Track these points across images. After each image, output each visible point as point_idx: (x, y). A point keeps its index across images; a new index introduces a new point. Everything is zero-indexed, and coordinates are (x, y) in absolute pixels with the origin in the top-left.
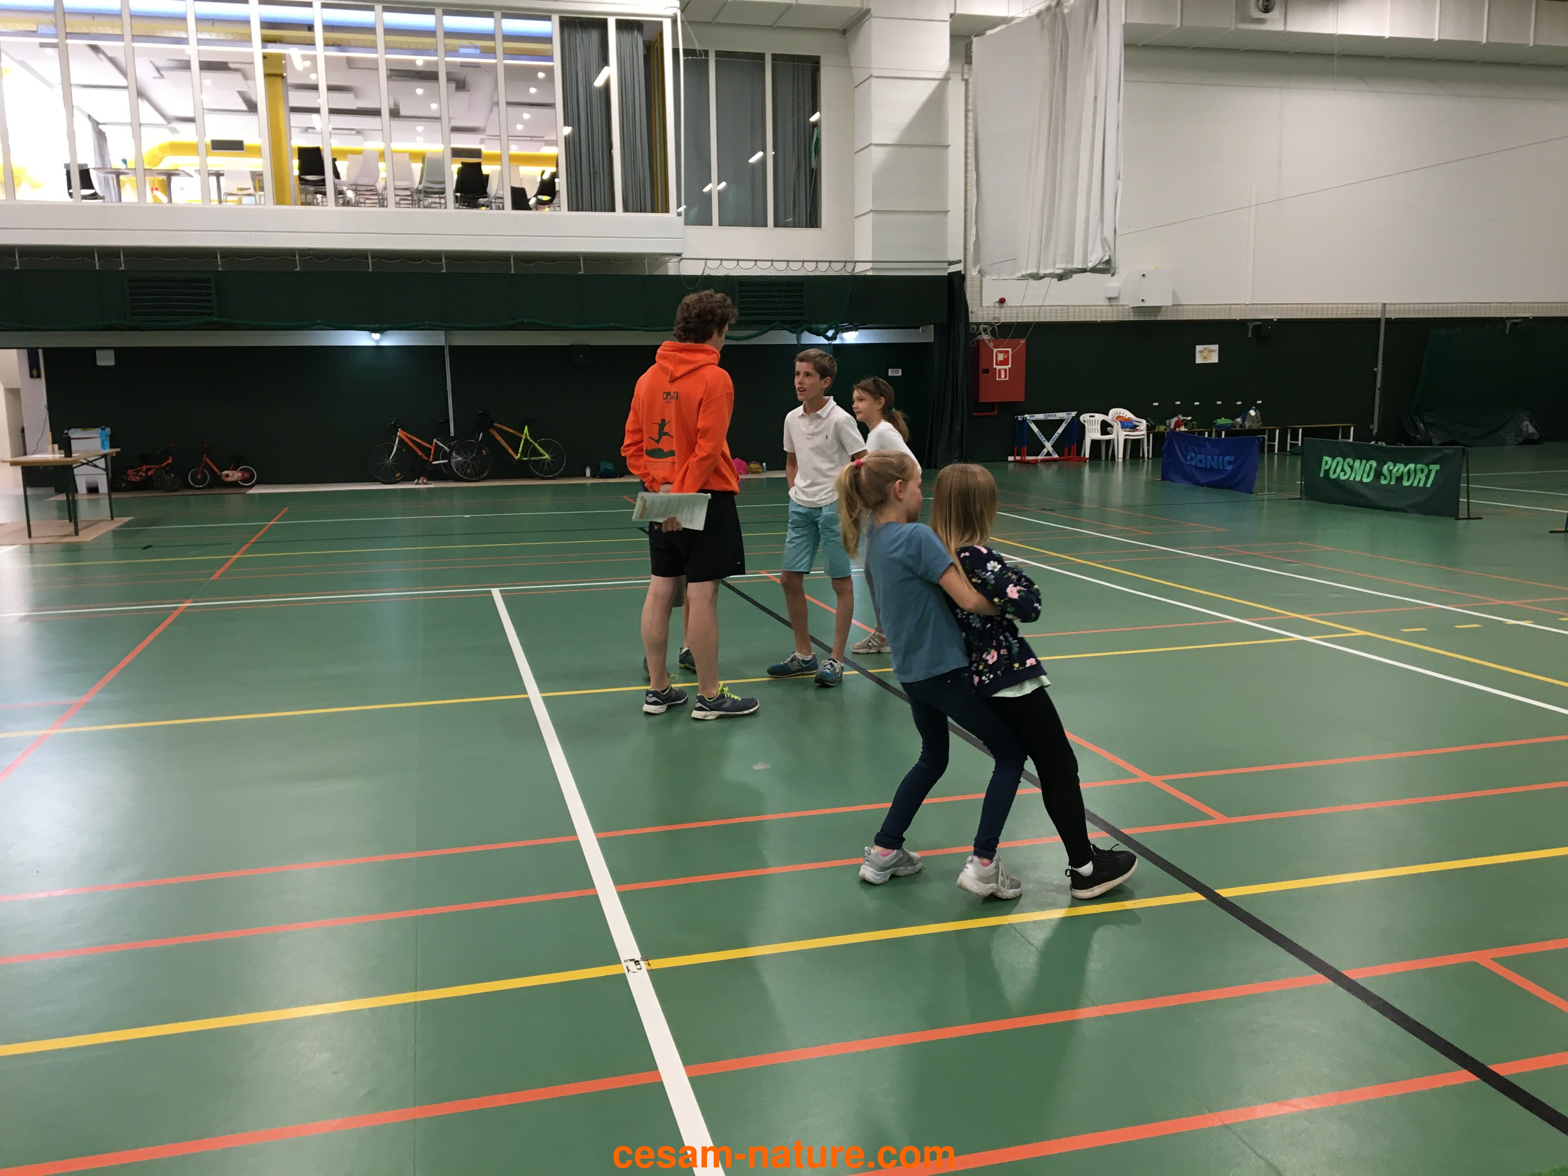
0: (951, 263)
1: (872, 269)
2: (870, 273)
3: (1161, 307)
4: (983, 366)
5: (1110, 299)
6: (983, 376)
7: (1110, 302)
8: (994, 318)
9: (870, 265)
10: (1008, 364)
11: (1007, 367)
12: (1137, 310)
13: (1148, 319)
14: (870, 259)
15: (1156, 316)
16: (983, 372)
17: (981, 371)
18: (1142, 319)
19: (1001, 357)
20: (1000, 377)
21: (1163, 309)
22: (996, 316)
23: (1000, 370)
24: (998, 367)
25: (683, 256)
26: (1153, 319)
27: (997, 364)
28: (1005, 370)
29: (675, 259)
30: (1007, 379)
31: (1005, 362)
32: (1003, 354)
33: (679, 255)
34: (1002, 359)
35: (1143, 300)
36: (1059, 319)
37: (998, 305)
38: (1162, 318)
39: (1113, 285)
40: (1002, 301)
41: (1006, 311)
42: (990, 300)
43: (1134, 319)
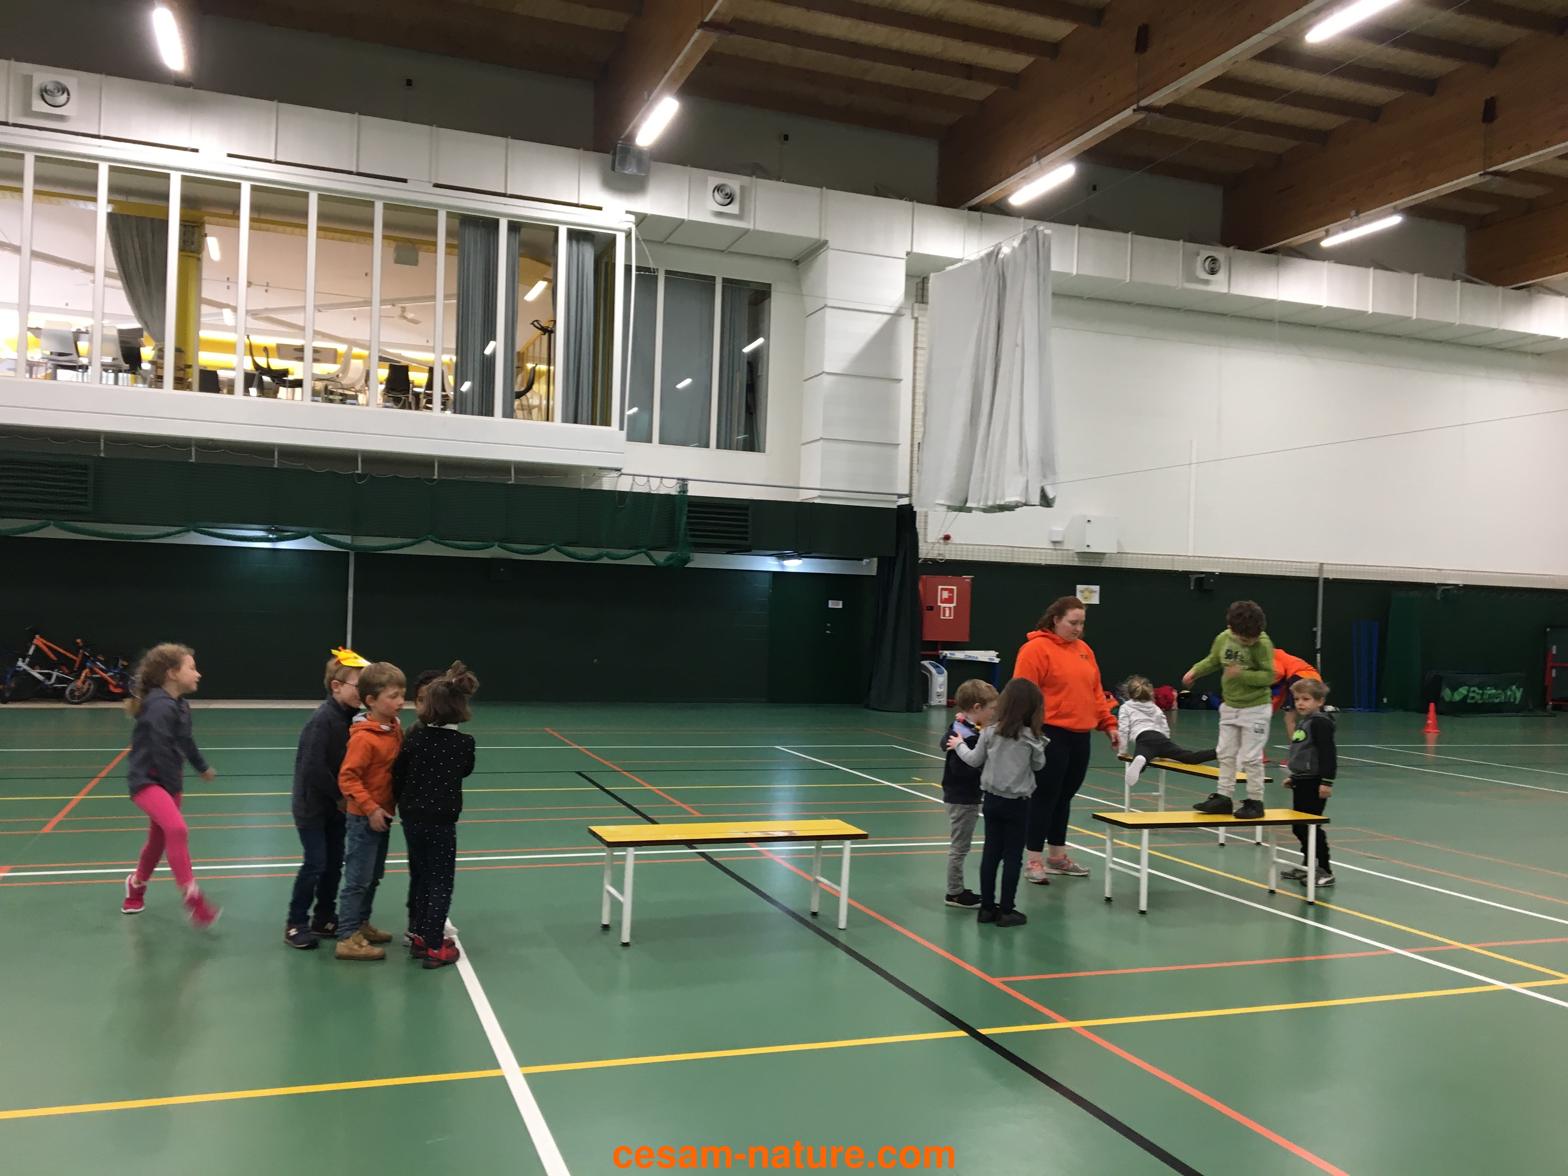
0: (901, 496)
1: (820, 497)
2: (817, 501)
3: (1104, 554)
4: (927, 603)
5: (1054, 543)
6: (926, 613)
7: (1054, 546)
8: (939, 554)
9: (817, 493)
10: (952, 603)
11: (952, 606)
12: (1082, 555)
14: (818, 487)
15: (1101, 562)
16: (928, 610)
17: (925, 608)
19: (946, 595)
20: (944, 616)
21: (1107, 556)
22: (941, 552)
23: (944, 608)
24: (943, 605)
25: (623, 471)
26: (1097, 565)
27: (942, 602)
28: (950, 608)
29: (615, 474)
31: (949, 600)
32: (947, 592)
33: (619, 470)
34: (947, 597)
35: (1088, 546)
36: (1004, 560)
37: (943, 541)
38: (1106, 565)
39: (1058, 529)
40: (947, 538)
41: (951, 548)
42: (934, 536)
43: (1078, 564)
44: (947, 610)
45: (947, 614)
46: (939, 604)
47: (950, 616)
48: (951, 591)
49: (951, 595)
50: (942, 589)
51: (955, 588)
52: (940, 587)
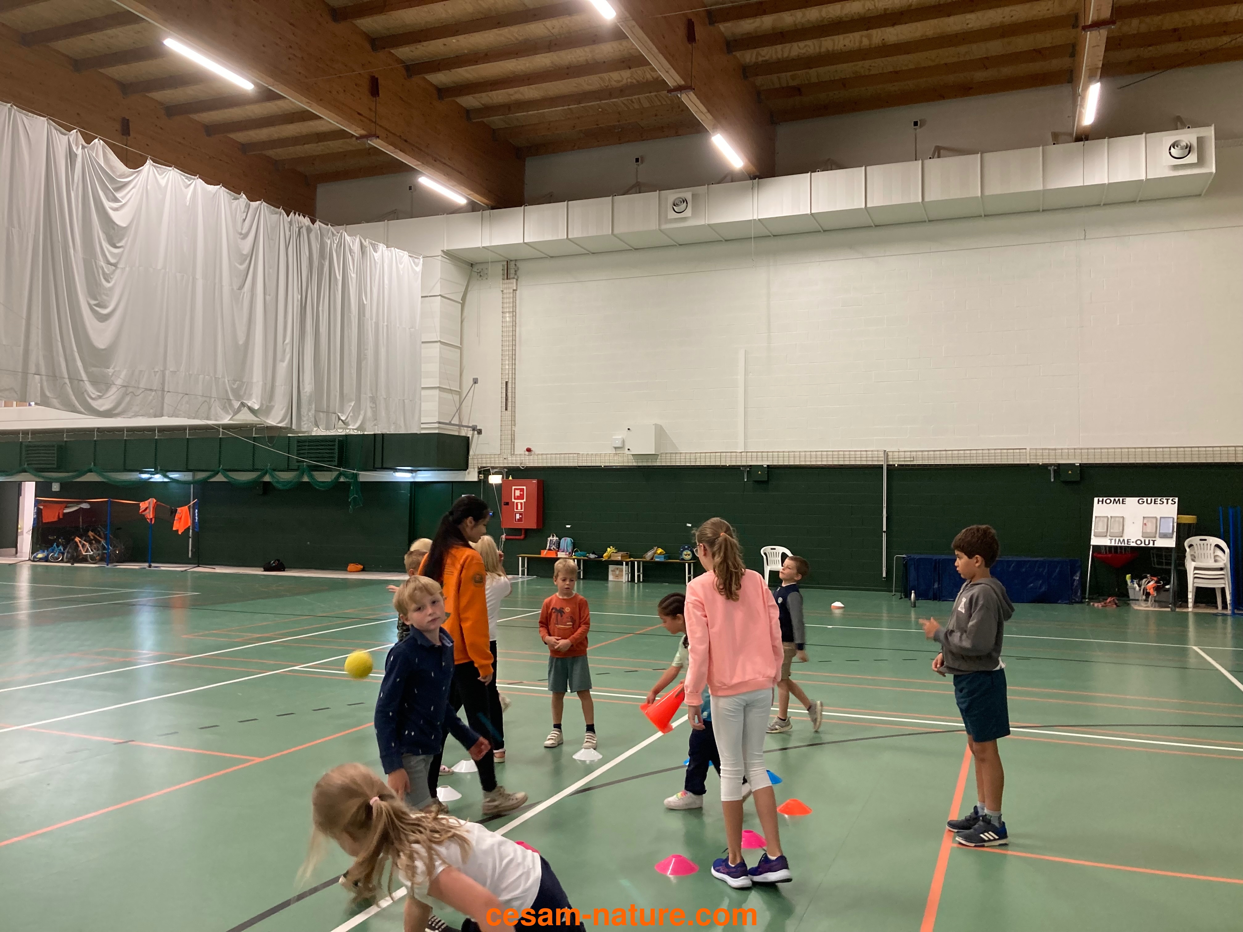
4: (504, 500)
5: (615, 448)
6: (505, 507)
7: (616, 451)
8: (522, 463)
10: (523, 499)
11: (522, 501)
12: (638, 457)
13: (645, 464)
15: (655, 462)
17: (503, 504)
18: (640, 464)
19: (518, 493)
20: (517, 509)
22: (525, 461)
23: (517, 503)
24: (516, 501)
26: (650, 464)
27: (515, 499)
28: (521, 503)
30: (523, 510)
31: (521, 497)
32: (519, 491)
34: (519, 495)
35: (629, 449)
36: (571, 465)
37: (527, 453)
38: (658, 464)
39: (618, 437)
40: (529, 450)
41: (531, 457)
42: (520, 449)
43: (635, 464)
44: (519, 504)
45: (519, 508)
46: (513, 500)
47: (521, 509)
48: (522, 490)
49: (522, 493)
50: (515, 489)
51: (525, 488)
52: (513, 488)
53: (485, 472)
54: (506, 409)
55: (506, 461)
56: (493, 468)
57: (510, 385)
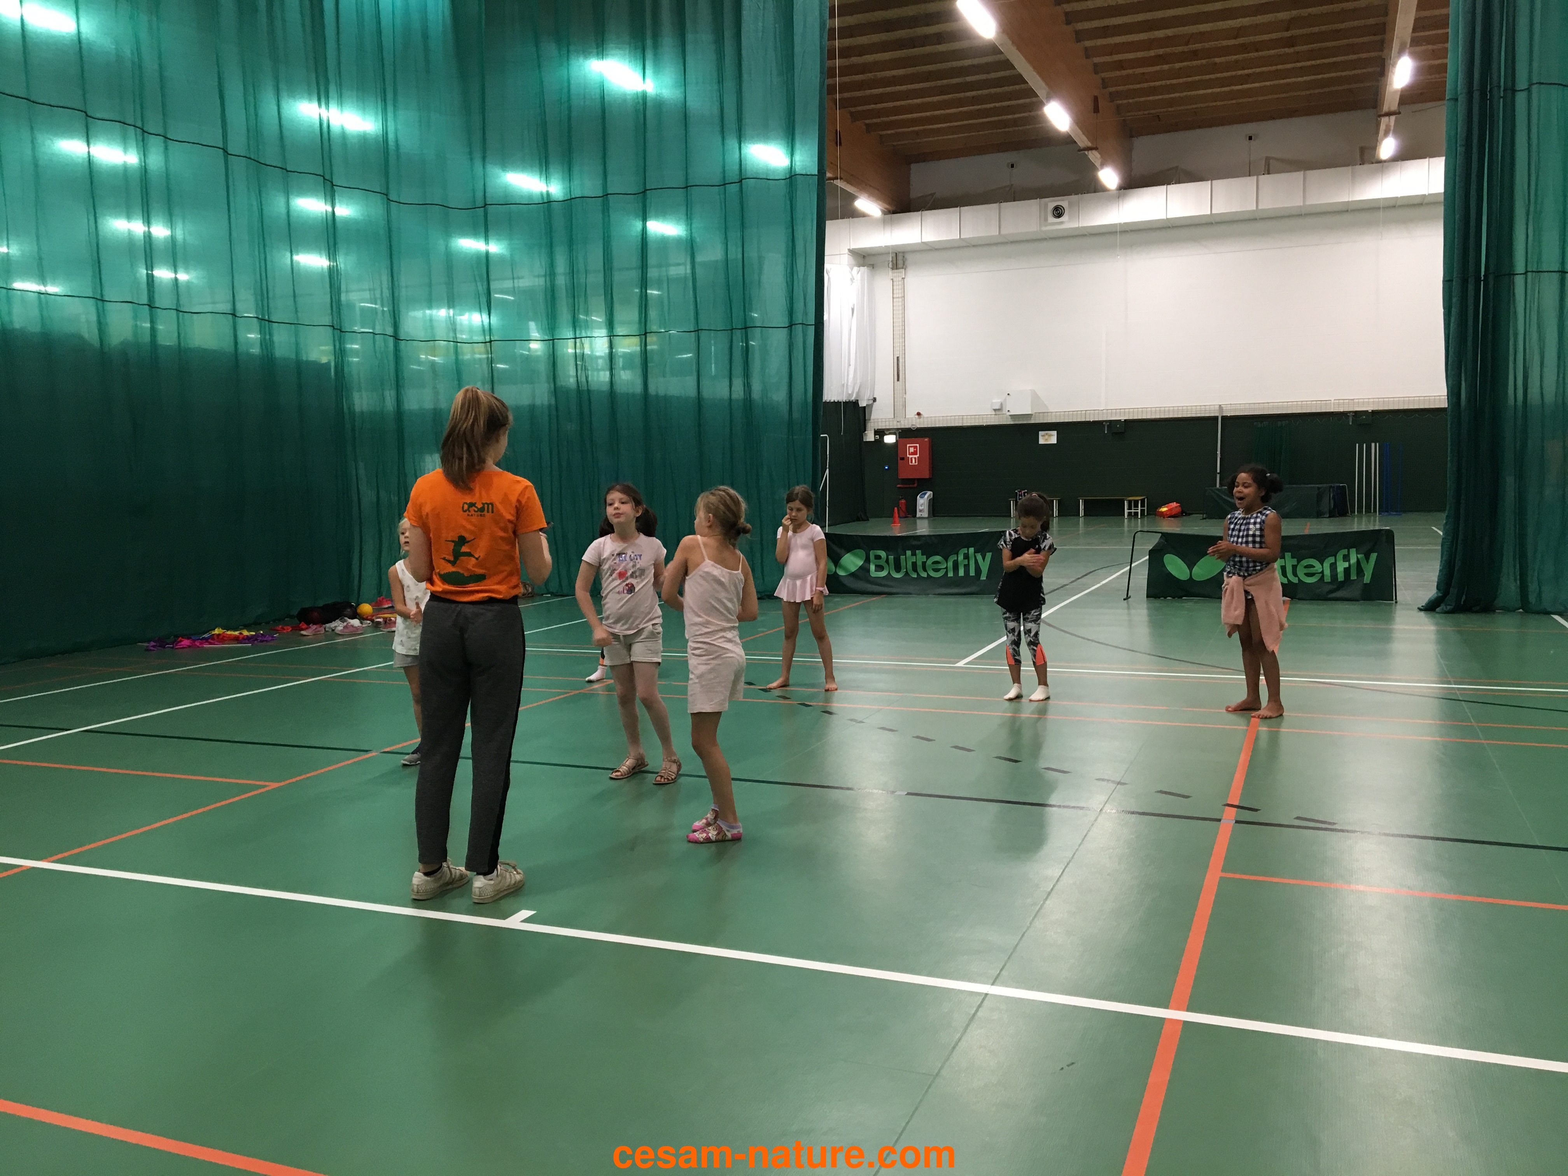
6: (900, 462)
7: (995, 412)
8: (912, 425)
10: (917, 454)
11: (916, 456)
13: (1021, 422)
16: (901, 460)
18: (1017, 422)
19: (912, 450)
20: (912, 462)
23: (911, 458)
24: (910, 456)
28: (915, 458)
30: (917, 464)
31: (915, 453)
32: (912, 448)
37: (917, 416)
38: (1032, 422)
39: (996, 402)
40: (919, 414)
41: (921, 419)
42: (911, 414)
43: (1012, 423)
45: (914, 462)
46: (908, 456)
47: (916, 462)
48: (916, 447)
49: (916, 449)
50: (909, 447)
51: (918, 445)
52: (908, 445)
53: (881, 433)
54: (898, 380)
55: (898, 424)
56: (888, 430)
57: (901, 360)
